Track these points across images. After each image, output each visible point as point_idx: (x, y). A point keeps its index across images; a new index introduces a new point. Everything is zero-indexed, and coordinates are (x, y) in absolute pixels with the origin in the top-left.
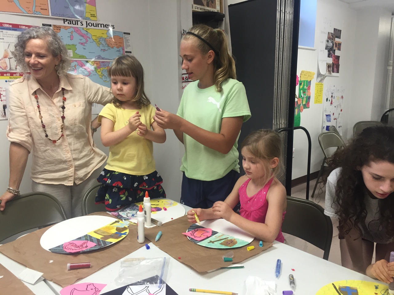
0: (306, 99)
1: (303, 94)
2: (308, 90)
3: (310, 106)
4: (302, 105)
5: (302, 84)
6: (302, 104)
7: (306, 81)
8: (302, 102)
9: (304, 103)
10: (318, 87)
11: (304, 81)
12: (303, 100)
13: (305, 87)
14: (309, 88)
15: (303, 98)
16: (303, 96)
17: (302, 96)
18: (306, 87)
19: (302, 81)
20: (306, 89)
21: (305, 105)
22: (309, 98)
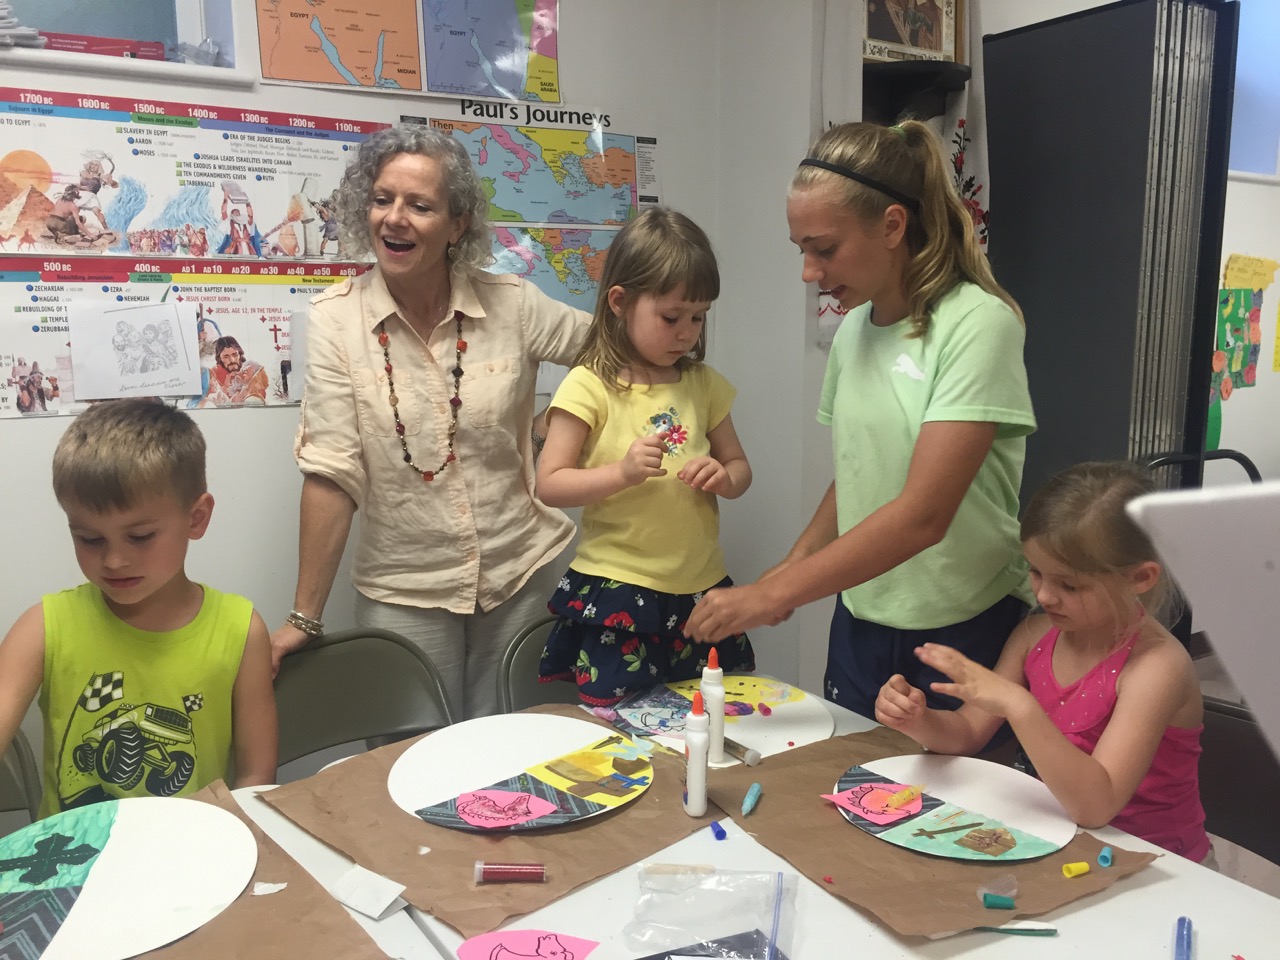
0: (1241, 353)
1: (1232, 336)
2: (1253, 325)
3: (1257, 383)
4: (1226, 375)
5: (1232, 301)
6: (1230, 372)
7: (1245, 290)
8: (1230, 365)
9: (1236, 367)
11: (1238, 292)
12: (1230, 360)
13: (1241, 312)
14: (1255, 316)
15: (1232, 351)
16: (1231, 344)
17: (1228, 345)
18: (1246, 311)
19: (1231, 292)
20: (1244, 320)
21: (1238, 374)
22: (1254, 351)
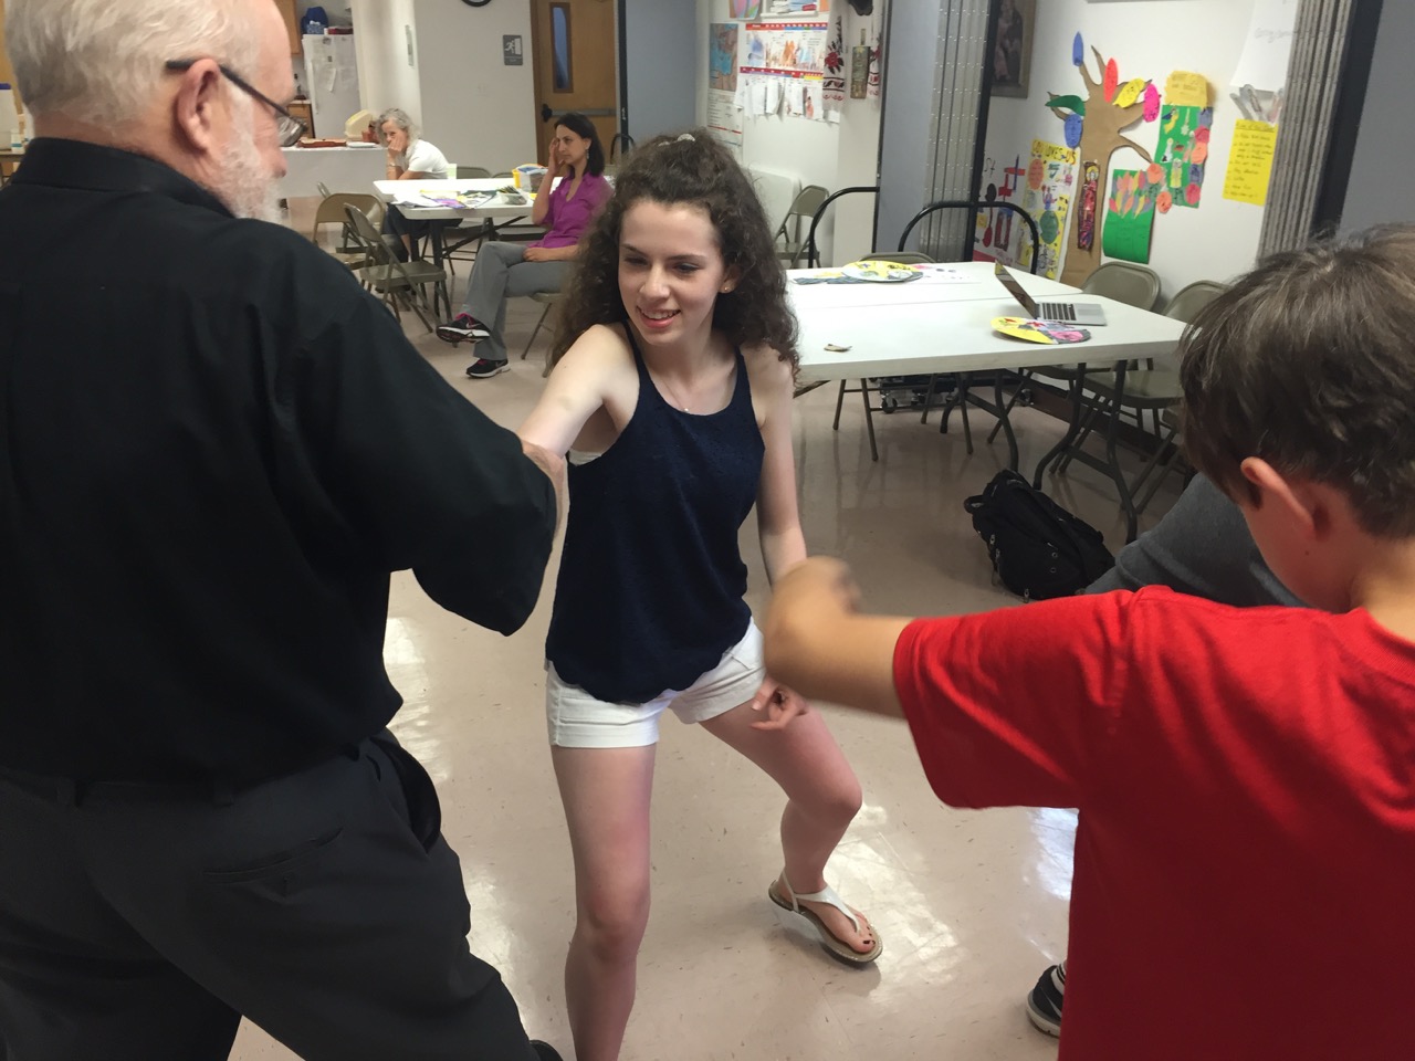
1: (1172, 152)
3: (1201, 202)
4: (1164, 189)
5: (1175, 118)
6: (1168, 186)
7: (1191, 107)
8: (1168, 180)
9: (1176, 183)
10: (1247, 137)
12: (1169, 174)
13: (1185, 130)
14: (1203, 134)
15: (1169, 166)
16: (1169, 158)
17: (1165, 159)
18: (1190, 129)
19: (1174, 108)
20: (1187, 137)
21: (1179, 191)
22: (1197, 172)
